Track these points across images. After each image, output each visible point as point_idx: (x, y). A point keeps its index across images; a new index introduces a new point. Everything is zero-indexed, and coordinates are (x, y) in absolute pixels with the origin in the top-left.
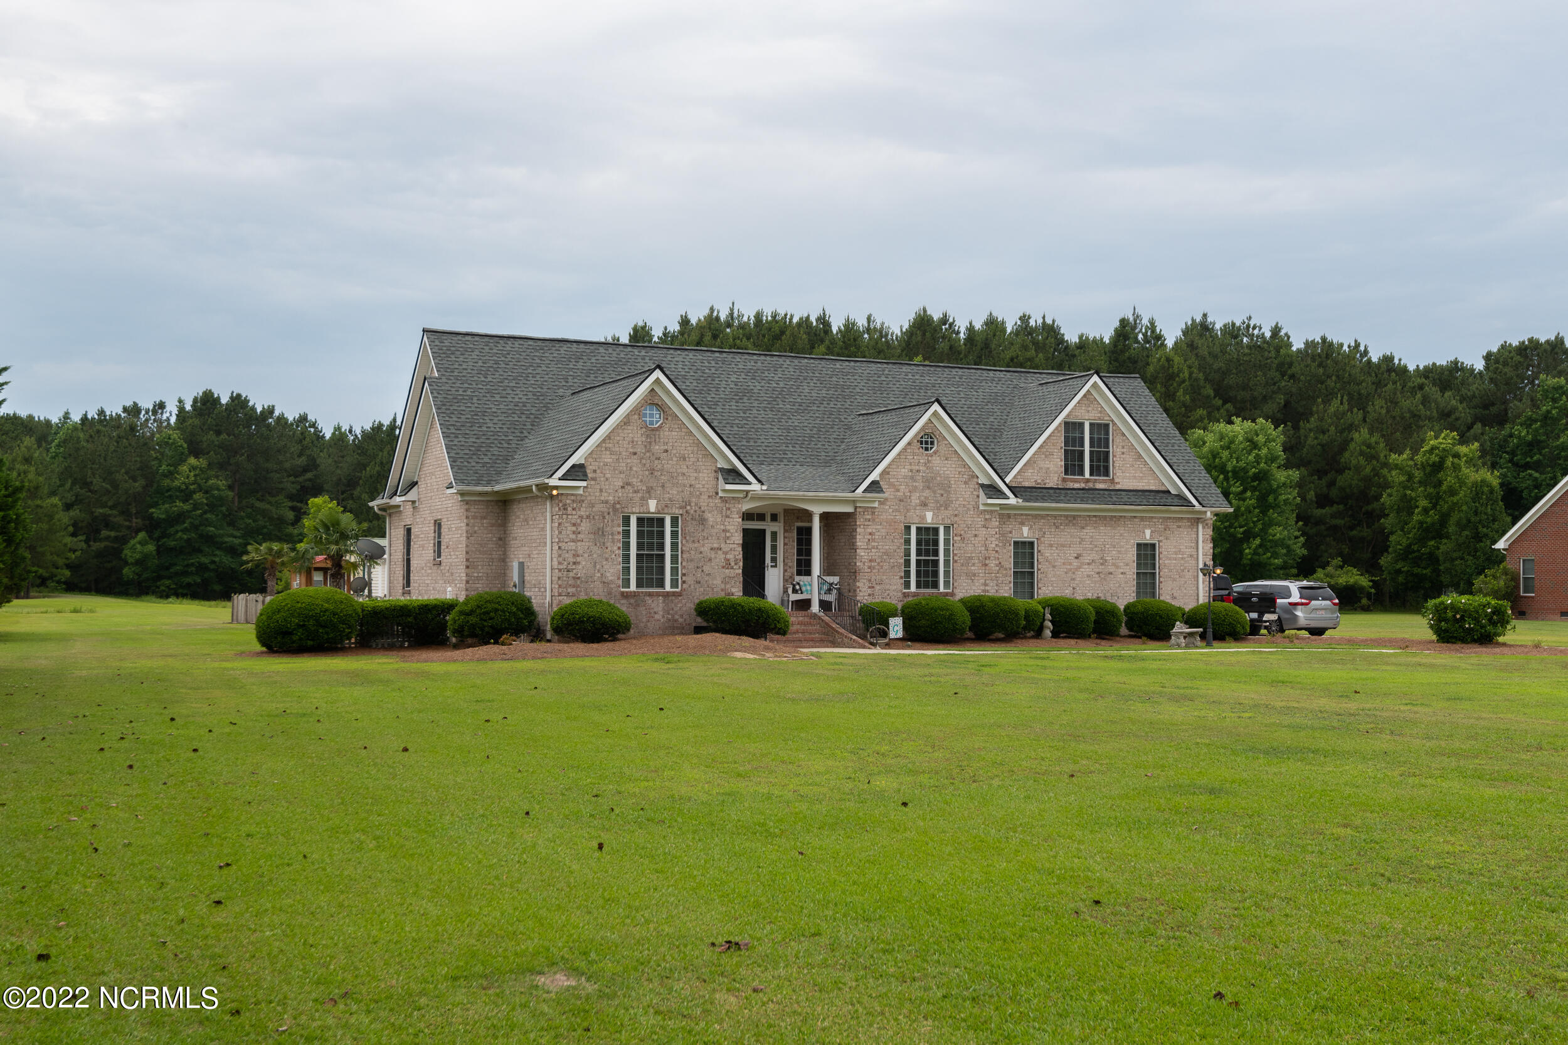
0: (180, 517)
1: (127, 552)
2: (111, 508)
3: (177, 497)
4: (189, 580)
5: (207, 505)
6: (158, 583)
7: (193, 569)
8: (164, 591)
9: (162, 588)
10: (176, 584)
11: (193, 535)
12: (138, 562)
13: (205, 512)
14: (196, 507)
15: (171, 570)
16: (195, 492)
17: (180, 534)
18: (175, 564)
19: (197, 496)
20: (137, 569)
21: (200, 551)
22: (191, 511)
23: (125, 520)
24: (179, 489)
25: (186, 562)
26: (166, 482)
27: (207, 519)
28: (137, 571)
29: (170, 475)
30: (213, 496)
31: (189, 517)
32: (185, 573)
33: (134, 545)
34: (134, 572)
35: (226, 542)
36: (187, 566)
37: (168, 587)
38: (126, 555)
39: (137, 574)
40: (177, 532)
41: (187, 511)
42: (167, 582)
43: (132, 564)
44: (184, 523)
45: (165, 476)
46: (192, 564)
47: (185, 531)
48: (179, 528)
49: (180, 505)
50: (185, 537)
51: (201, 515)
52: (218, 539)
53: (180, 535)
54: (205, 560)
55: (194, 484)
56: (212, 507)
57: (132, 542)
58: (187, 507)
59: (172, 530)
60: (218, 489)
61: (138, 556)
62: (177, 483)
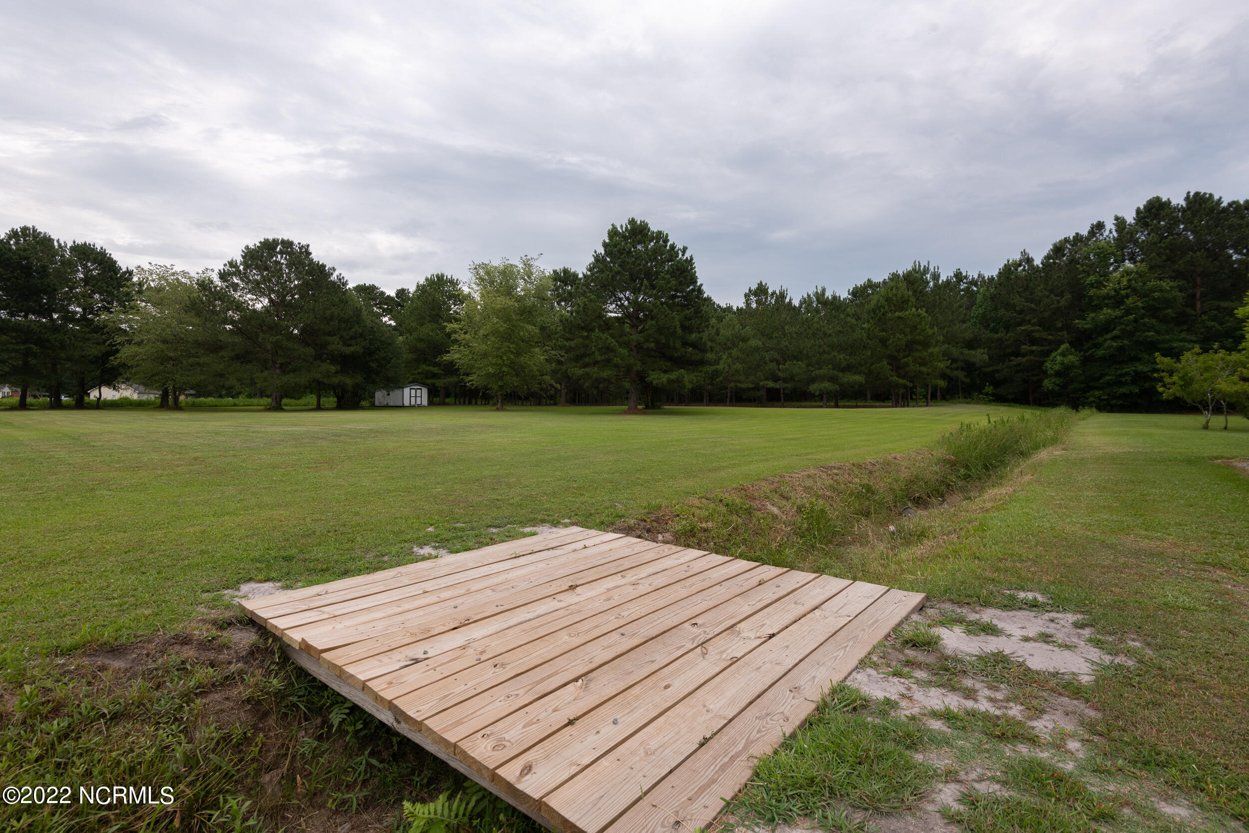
0: (1107, 327)
1: (1048, 365)
2: (1033, 325)
3: (1107, 306)
4: (1123, 390)
5: (1143, 308)
6: (1088, 394)
7: (1128, 378)
8: (1094, 402)
9: (1092, 399)
10: (1109, 395)
11: (1125, 342)
12: (1058, 374)
13: (1142, 317)
14: (1128, 312)
15: (1101, 381)
16: (1127, 296)
17: (1108, 342)
18: (1106, 375)
19: (1129, 301)
20: (1058, 381)
21: (1137, 359)
22: (1121, 317)
23: (1049, 334)
24: (1107, 297)
25: (1119, 372)
26: (1092, 292)
27: (1144, 324)
28: (1058, 382)
29: (1099, 285)
30: (1154, 299)
31: (1121, 324)
32: (1120, 384)
33: (1055, 357)
34: (1054, 383)
35: (1173, 348)
36: (1121, 375)
37: (1099, 398)
38: (1046, 367)
39: (1058, 385)
40: (1106, 340)
41: (1116, 317)
42: (1097, 393)
43: (1051, 375)
44: (1114, 329)
45: (1092, 285)
46: (1127, 374)
47: (1114, 338)
48: (1109, 336)
49: (1107, 313)
50: (1115, 344)
51: (1136, 321)
52: (1162, 346)
53: (1109, 344)
54: (1141, 368)
55: (1127, 289)
56: (1153, 310)
57: (1053, 354)
58: (1118, 313)
59: (1100, 339)
60: (1161, 291)
61: (1057, 367)
62: (1104, 291)
